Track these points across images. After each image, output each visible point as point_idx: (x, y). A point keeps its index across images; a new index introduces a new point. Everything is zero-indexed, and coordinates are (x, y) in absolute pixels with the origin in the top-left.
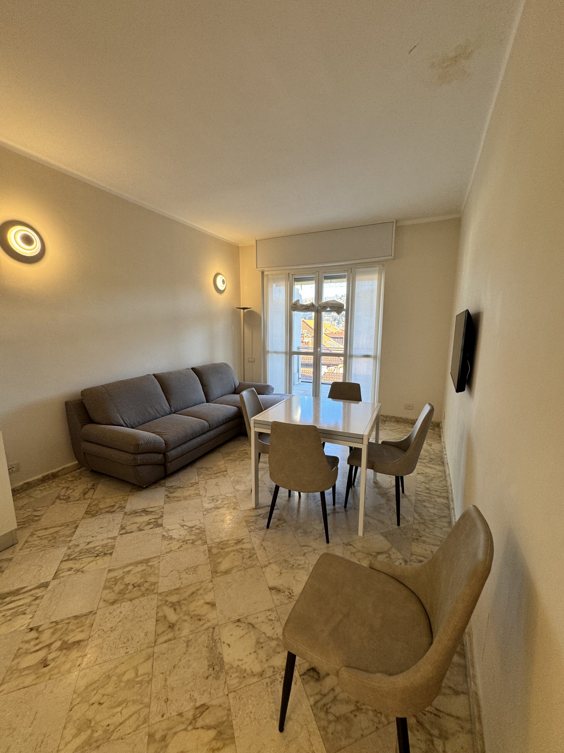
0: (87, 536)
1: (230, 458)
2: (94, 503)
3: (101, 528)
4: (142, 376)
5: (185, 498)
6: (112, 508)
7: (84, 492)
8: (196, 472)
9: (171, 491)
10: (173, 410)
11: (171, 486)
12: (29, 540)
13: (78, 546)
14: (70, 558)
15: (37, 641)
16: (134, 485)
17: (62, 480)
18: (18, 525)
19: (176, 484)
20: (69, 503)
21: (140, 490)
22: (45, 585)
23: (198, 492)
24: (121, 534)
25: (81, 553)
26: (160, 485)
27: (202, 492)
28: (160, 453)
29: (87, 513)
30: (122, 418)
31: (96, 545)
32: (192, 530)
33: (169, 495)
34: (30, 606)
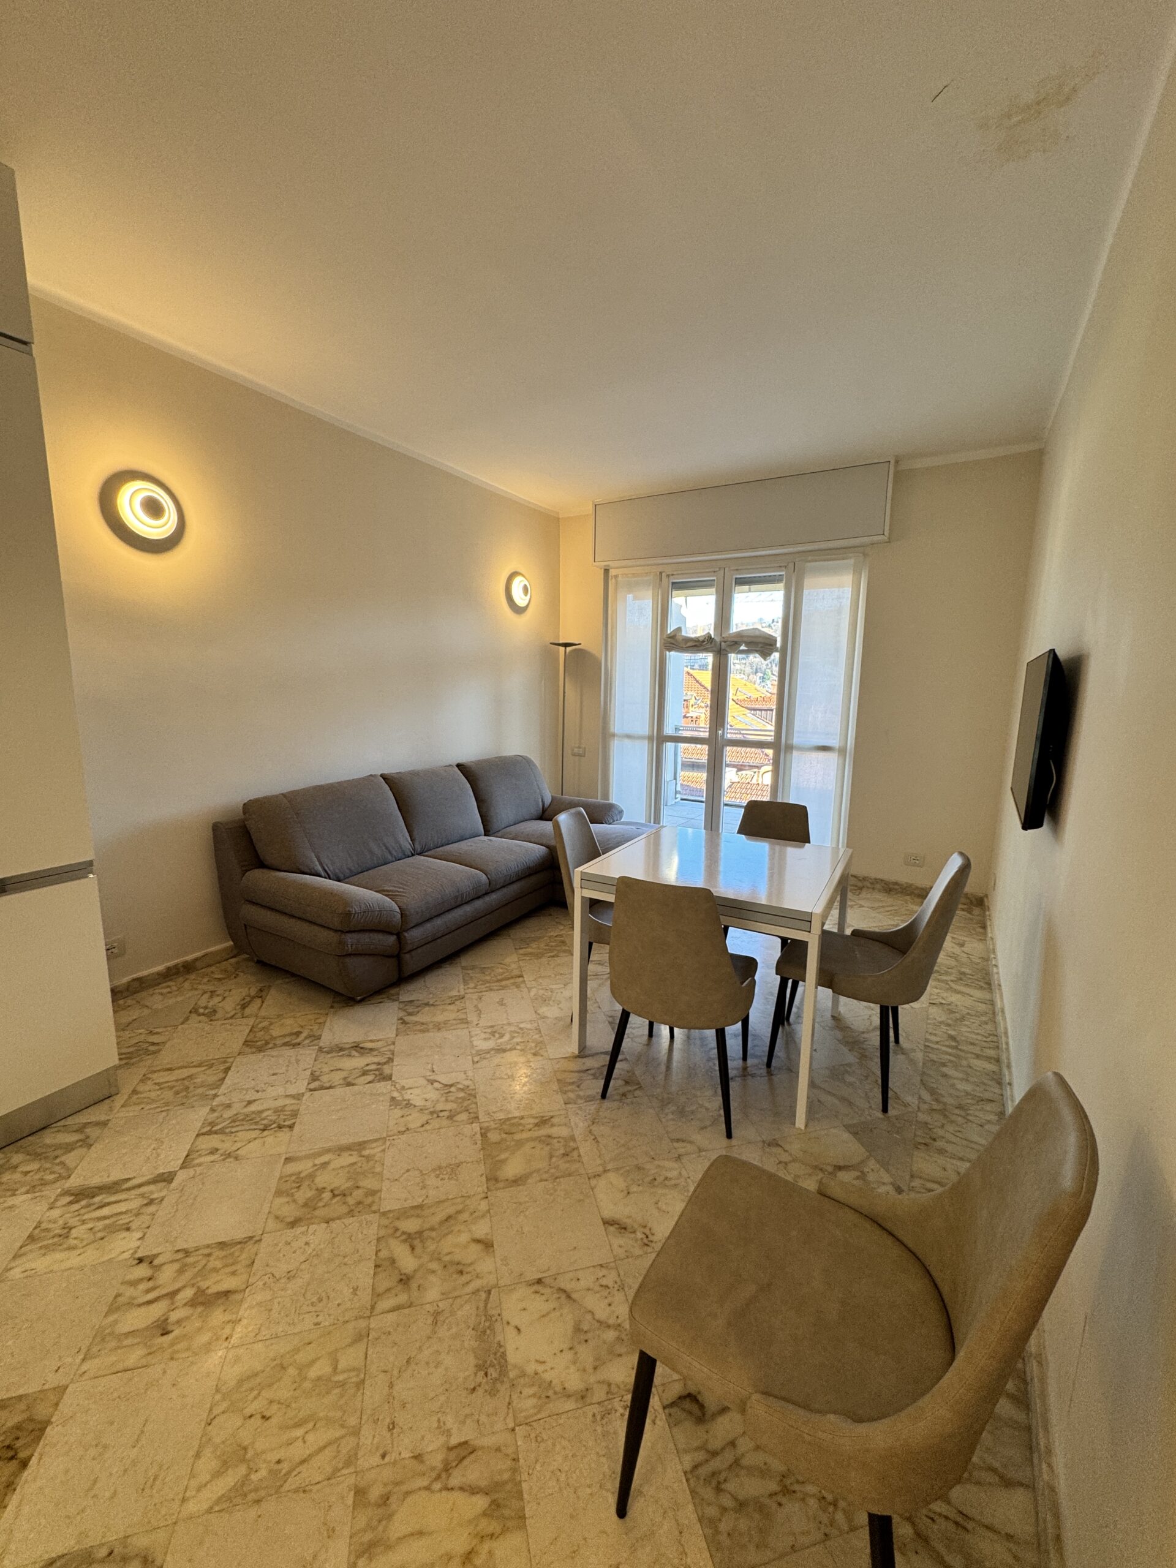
0: (247, 1090)
1: (529, 950)
2: (261, 1026)
3: (273, 1075)
4: (360, 779)
5: (438, 1027)
6: (294, 1037)
7: (242, 1002)
8: (461, 976)
9: (410, 1011)
10: (418, 848)
11: (411, 1002)
12: (141, 1088)
13: (229, 1106)
14: (214, 1129)
15: (151, 1284)
16: (337, 994)
17: (203, 977)
18: (120, 1059)
19: (421, 997)
20: (214, 1023)
21: (348, 1006)
22: (166, 1178)
23: (463, 1016)
24: (311, 1090)
25: (234, 1121)
26: (389, 998)
27: (472, 1017)
28: (391, 934)
29: (247, 1043)
30: (319, 860)
31: (260, 1108)
32: (450, 1092)
33: (406, 1018)
34: (138, 1215)
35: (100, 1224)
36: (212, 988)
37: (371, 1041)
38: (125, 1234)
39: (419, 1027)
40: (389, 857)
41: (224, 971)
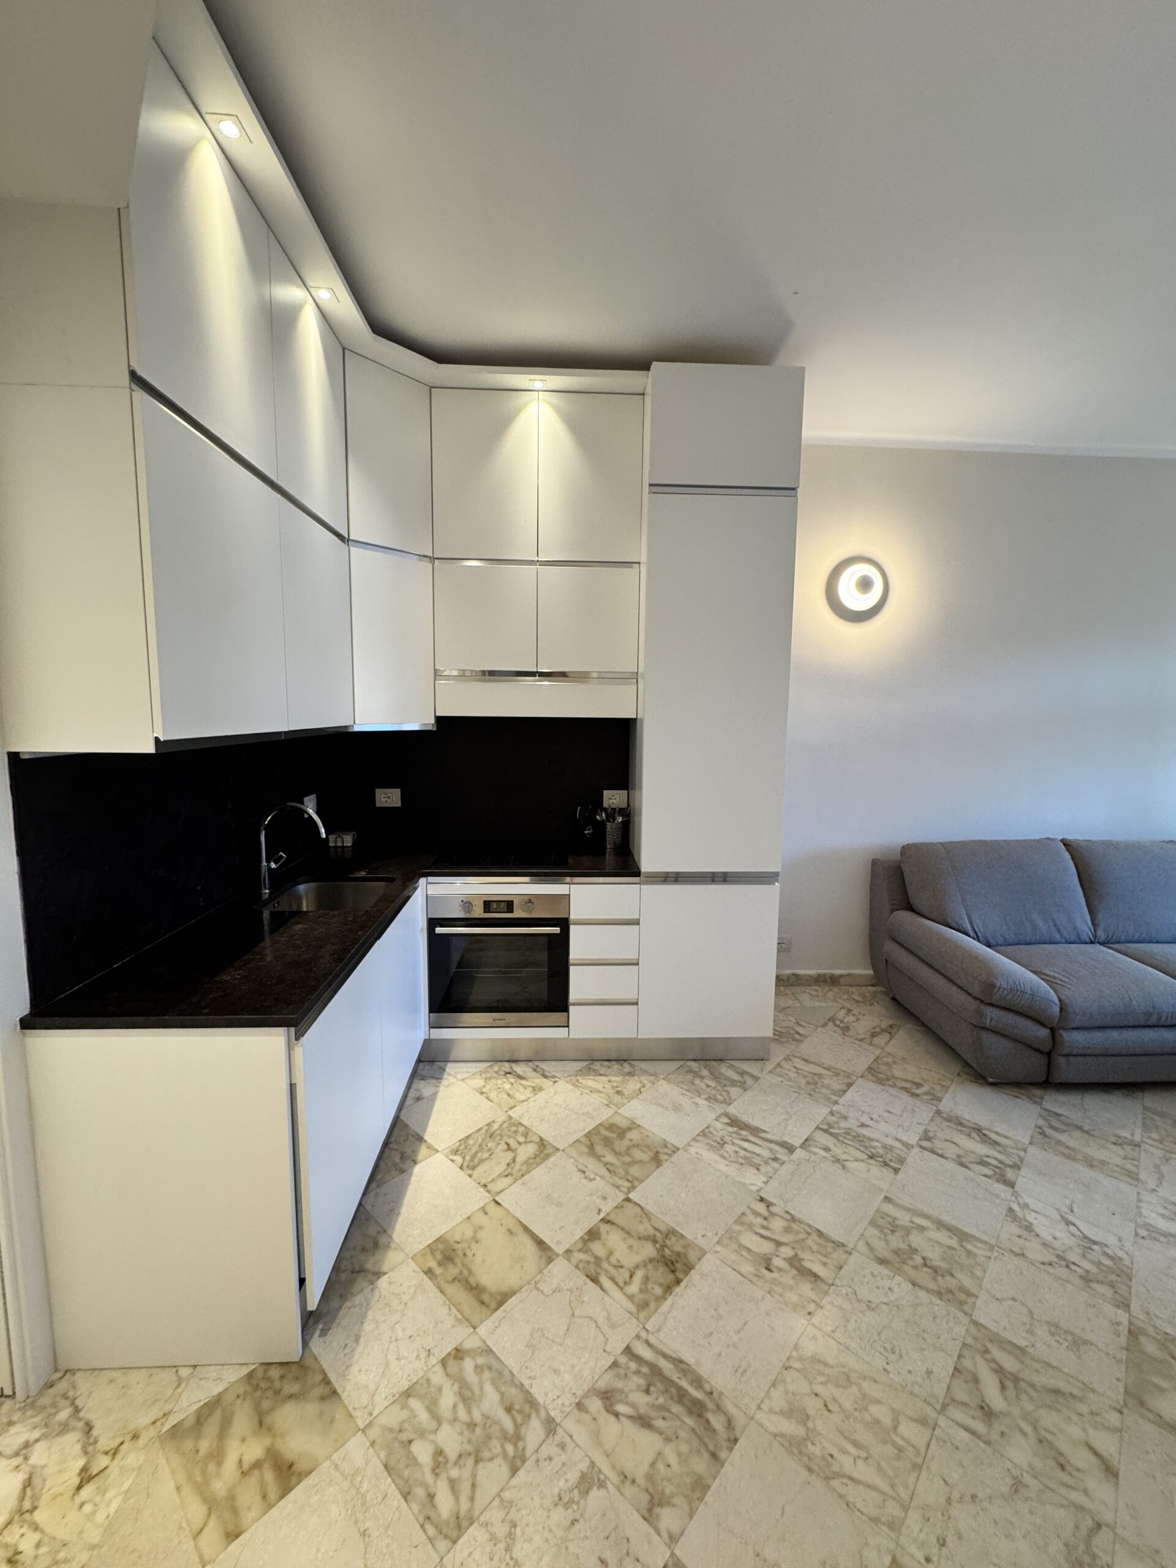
0: (863, 1112)
2: (885, 1060)
3: (888, 1112)
4: (1034, 840)
5: (1091, 1163)
6: (914, 1086)
7: (873, 1031)
8: (1140, 1117)
9: (1053, 1124)
10: (1101, 935)
11: (1058, 1115)
12: (784, 1064)
13: (845, 1118)
14: (831, 1130)
15: (765, 1223)
16: (967, 1064)
17: (844, 993)
19: (1073, 1116)
20: (846, 1038)
22: (790, 1149)
23: (1134, 1169)
24: (922, 1147)
25: (848, 1134)
26: (1029, 1097)
27: (1147, 1176)
28: (1042, 1025)
29: (870, 1070)
30: (969, 918)
31: (873, 1136)
32: (1092, 1249)
33: (1048, 1131)
34: (766, 1163)
35: (742, 1153)
36: (849, 1006)
37: (997, 1133)
38: (755, 1171)
39: (1062, 1149)
40: (1058, 937)
41: (862, 995)
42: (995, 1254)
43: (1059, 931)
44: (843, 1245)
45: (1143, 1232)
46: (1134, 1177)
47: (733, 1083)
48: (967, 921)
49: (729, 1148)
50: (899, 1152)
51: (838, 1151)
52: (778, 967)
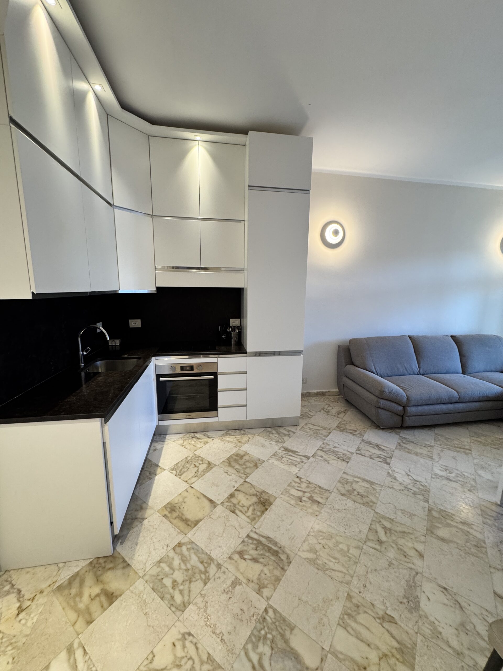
0: (335, 442)
1: (479, 440)
2: (343, 423)
3: (345, 441)
4: (398, 336)
5: (416, 454)
6: (354, 431)
7: (339, 412)
8: (434, 437)
9: (404, 442)
10: (422, 371)
11: (405, 438)
12: (305, 427)
13: (329, 445)
14: (323, 450)
15: (299, 485)
16: (373, 422)
17: (327, 399)
18: (301, 415)
19: (410, 438)
20: (328, 416)
21: (378, 429)
22: (308, 458)
23: (431, 455)
24: (357, 453)
25: (329, 450)
26: (395, 433)
27: (435, 457)
28: (401, 405)
29: (337, 427)
31: (339, 451)
32: (416, 483)
33: (402, 444)
34: (299, 464)
35: (290, 461)
36: (329, 403)
37: (384, 446)
38: (295, 467)
39: (406, 450)
40: (406, 373)
41: (334, 399)
42: (383, 488)
43: (407, 371)
44: (328, 490)
45: (433, 476)
46: (431, 458)
47: (285, 435)
48: (374, 368)
49: (284, 459)
50: (348, 456)
51: (326, 457)
52: (302, 390)
